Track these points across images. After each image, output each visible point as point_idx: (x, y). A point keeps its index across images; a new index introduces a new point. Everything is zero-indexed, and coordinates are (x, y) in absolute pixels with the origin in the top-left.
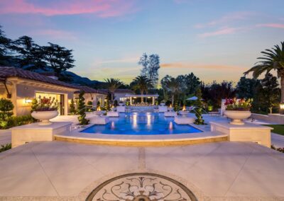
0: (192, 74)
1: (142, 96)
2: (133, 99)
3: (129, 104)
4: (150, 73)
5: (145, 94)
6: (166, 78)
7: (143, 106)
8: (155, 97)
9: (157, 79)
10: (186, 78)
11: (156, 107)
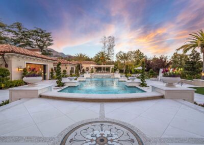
0: (138, 50)
1: (102, 66)
2: (96, 68)
3: (93, 72)
4: (108, 49)
5: (104, 64)
6: (119, 53)
9: (113, 54)
10: (134, 53)
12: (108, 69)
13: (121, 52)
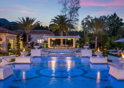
0: (115, 14)
1: (62, 38)
2: (51, 40)
3: (47, 47)
4: (70, 13)
5: (64, 35)
6: (86, 18)
7: (62, 49)
8: (75, 39)
9: (78, 20)
10: (109, 19)
11: (77, 49)
12: (70, 43)
13: (89, 17)
